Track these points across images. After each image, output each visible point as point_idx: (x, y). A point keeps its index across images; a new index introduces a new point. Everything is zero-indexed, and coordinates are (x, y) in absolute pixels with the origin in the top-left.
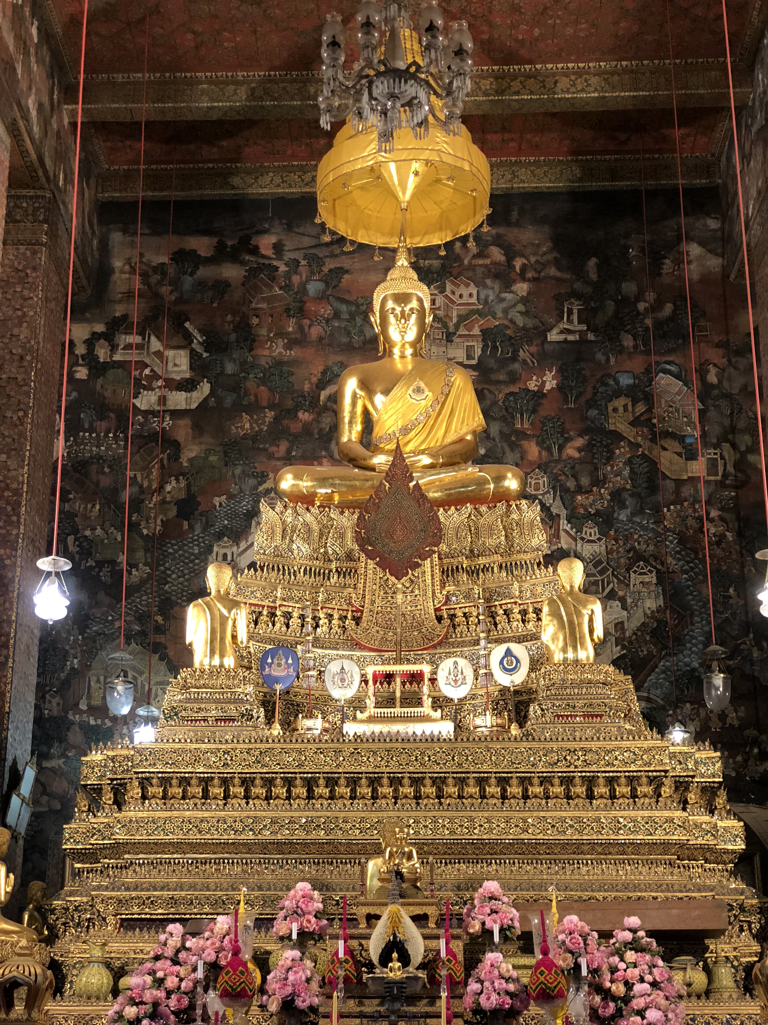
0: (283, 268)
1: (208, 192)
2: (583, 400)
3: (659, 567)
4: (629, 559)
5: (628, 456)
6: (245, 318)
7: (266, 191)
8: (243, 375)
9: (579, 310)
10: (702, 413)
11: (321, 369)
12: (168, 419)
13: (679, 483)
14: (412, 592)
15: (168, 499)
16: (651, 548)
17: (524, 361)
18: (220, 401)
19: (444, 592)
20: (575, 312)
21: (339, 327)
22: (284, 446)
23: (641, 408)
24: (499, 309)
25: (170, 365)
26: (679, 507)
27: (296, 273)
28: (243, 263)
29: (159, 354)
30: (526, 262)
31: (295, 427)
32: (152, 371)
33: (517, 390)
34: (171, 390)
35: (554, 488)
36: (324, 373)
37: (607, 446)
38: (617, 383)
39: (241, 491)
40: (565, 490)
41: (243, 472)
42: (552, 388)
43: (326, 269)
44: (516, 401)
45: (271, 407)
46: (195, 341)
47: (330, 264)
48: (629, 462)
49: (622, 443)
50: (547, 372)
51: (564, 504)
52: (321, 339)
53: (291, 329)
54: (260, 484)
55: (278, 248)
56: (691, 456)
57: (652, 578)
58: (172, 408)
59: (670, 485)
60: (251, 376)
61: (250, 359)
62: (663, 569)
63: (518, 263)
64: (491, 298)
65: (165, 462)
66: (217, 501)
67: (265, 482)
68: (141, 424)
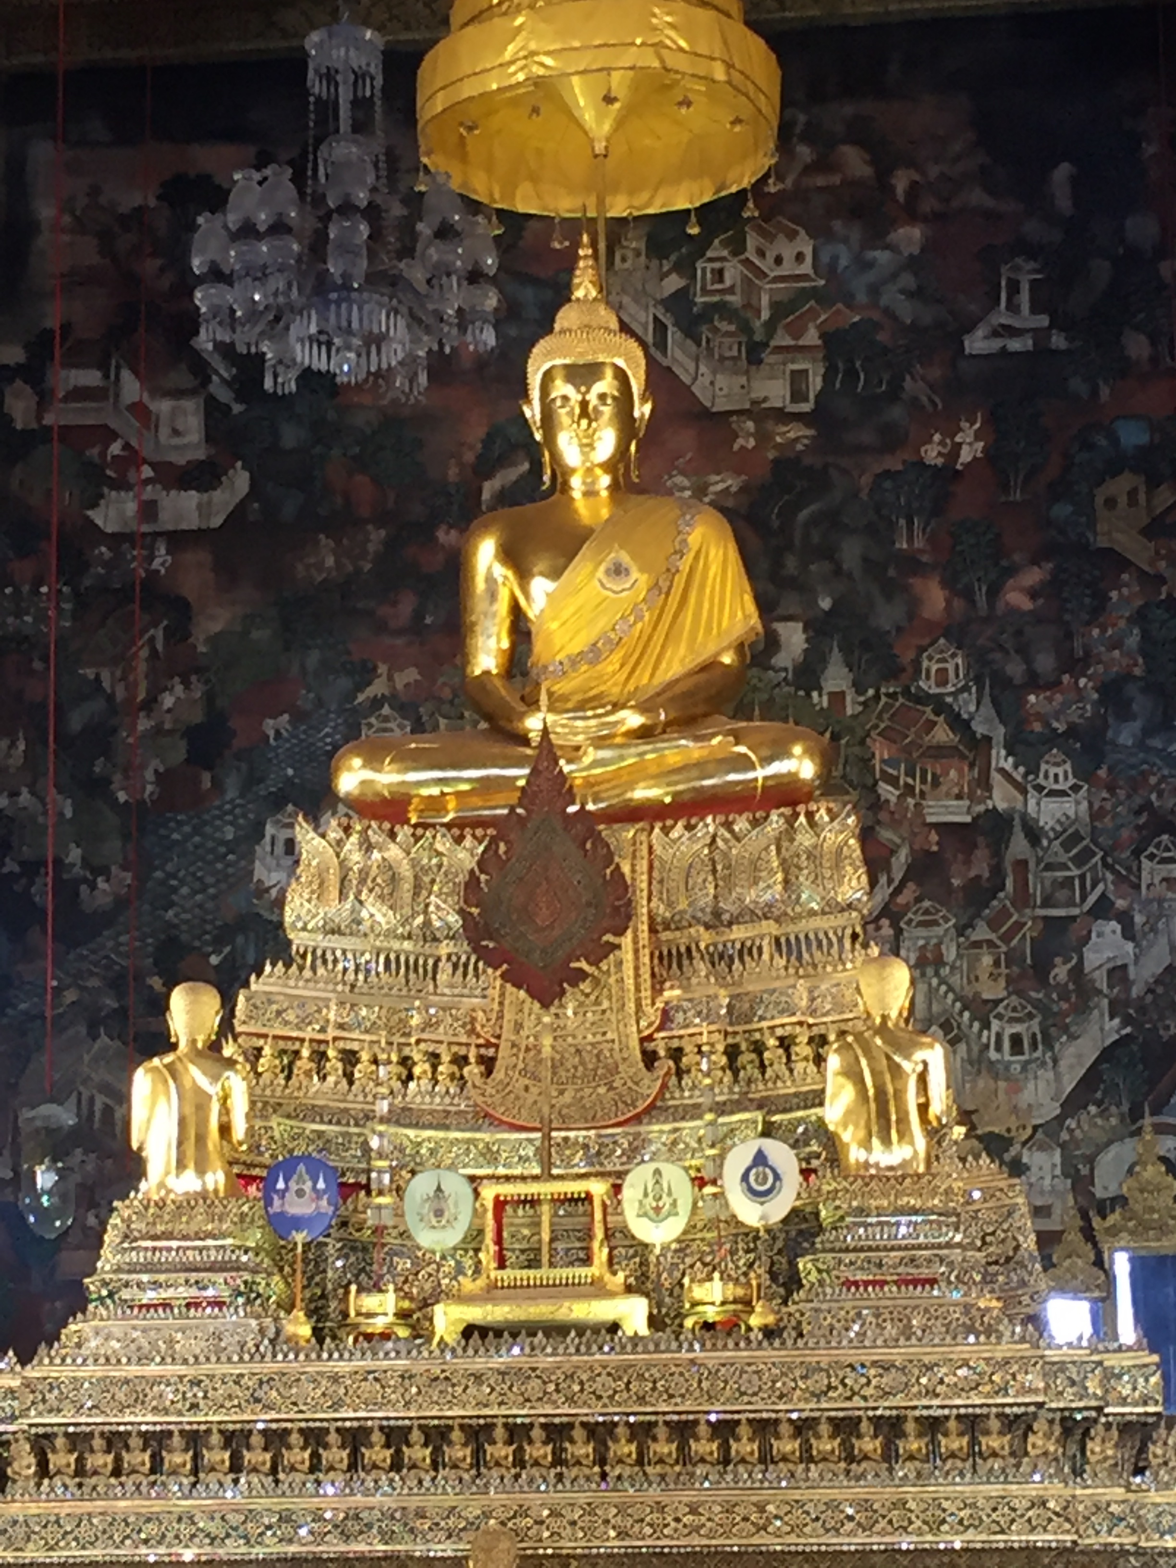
1: (233, 47)
2: (1041, 481)
4: (1138, 828)
5: (1138, 603)
8: (318, 450)
9: (1033, 282)
11: (481, 432)
12: (163, 551)
14: (597, 1002)
15: (167, 726)
17: (915, 400)
18: (271, 508)
19: (660, 1005)
20: (1025, 288)
22: (407, 605)
23: (1165, 497)
24: (859, 286)
25: (164, 432)
29: (139, 410)
30: (917, 177)
31: (431, 563)
32: (127, 446)
33: (900, 467)
34: (167, 488)
35: (978, 680)
36: (488, 441)
37: (1091, 584)
38: (1115, 442)
39: (320, 703)
40: (1002, 684)
41: (324, 663)
42: (975, 458)
44: (896, 491)
45: (379, 520)
46: (215, 378)
48: (1140, 617)
49: (1125, 576)
50: (964, 425)
51: (999, 713)
52: (480, 365)
54: (361, 686)
58: (170, 527)
60: (336, 452)
61: (331, 415)
63: (901, 182)
64: (843, 262)
65: (160, 647)
66: (269, 726)
67: (369, 683)
68: (106, 564)
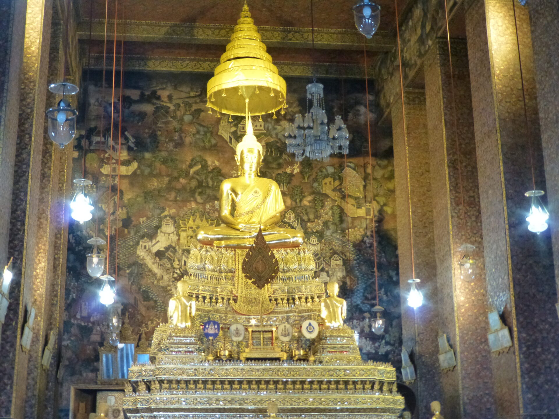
0: (172, 108)
1: (137, 68)
2: (311, 178)
3: (344, 257)
4: (331, 253)
5: (331, 205)
6: (154, 131)
7: (165, 69)
8: (153, 159)
10: (365, 187)
11: (190, 158)
12: (117, 179)
13: (354, 219)
15: (118, 219)
16: (340, 248)
17: (285, 159)
18: (142, 172)
19: (273, 289)
21: (199, 139)
22: (173, 195)
23: (337, 183)
24: (274, 133)
25: (118, 152)
26: (353, 230)
27: (178, 110)
28: (153, 104)
29: (112, 147)
31: (179, 186)
32: (109, 155)
33: (281, 173)
34: (118, 165)
35: (297, 219)
36: (192, 160)
37: (322, 201)
38: (327, 171)
39: (153, 216)
40: (302, 221)
41: (154, 207)
42: (297, 172)
43: (193, 109)
44: (281, 178)
45: (168, 175)
46: (130, 141)
47: (195, 107)
48: (332, 208)
49: (328, 199)
50: (295, 165)
51: (302, 227)
52: (191, 143)
53: (176, 138)
54: (162, 212)
55: (170, 97)
56: (359, 207)
57: (340, 262)
58: (119, 174)
59: (350, 220)
60: (157, 160)
61: (157, 152)
62: (346, 258)
64: (270, 128)
65: (116, 200)
66: (141, 220)
67: (164, 212)
68: (104, 181)
